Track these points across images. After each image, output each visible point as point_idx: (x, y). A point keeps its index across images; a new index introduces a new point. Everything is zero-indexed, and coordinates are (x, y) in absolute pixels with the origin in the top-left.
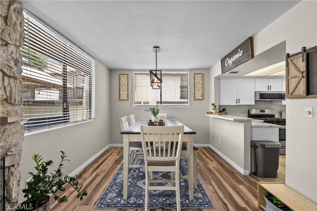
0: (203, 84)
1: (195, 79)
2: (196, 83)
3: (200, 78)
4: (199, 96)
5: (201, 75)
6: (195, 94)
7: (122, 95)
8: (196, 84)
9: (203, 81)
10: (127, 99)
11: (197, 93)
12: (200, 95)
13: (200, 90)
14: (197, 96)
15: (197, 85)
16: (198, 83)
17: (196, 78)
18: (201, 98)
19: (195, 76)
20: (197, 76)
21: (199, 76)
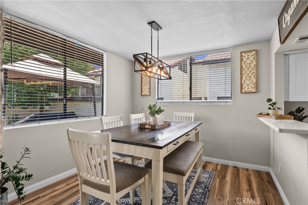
0: (257, 66)
1: (242, 60)
2: (244, 66)
3: (251, 58)
4: (250, 87)
5: (254, 52)
6: (241, 84)
7: (144, 89)
8: (244, 68)
9: (257, 62)
10: (149, 94)
11: (246, 82)
12: (252, 85)
13: (252, 77)
14: (247, 87)
15: (246, 70)
16: (248, 66)
17: (244, 58)
18: (254, 90)
19: (242, 56)
20: (246, 55)
21: (250, 54)
